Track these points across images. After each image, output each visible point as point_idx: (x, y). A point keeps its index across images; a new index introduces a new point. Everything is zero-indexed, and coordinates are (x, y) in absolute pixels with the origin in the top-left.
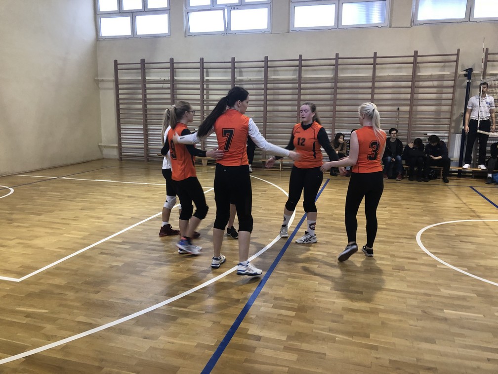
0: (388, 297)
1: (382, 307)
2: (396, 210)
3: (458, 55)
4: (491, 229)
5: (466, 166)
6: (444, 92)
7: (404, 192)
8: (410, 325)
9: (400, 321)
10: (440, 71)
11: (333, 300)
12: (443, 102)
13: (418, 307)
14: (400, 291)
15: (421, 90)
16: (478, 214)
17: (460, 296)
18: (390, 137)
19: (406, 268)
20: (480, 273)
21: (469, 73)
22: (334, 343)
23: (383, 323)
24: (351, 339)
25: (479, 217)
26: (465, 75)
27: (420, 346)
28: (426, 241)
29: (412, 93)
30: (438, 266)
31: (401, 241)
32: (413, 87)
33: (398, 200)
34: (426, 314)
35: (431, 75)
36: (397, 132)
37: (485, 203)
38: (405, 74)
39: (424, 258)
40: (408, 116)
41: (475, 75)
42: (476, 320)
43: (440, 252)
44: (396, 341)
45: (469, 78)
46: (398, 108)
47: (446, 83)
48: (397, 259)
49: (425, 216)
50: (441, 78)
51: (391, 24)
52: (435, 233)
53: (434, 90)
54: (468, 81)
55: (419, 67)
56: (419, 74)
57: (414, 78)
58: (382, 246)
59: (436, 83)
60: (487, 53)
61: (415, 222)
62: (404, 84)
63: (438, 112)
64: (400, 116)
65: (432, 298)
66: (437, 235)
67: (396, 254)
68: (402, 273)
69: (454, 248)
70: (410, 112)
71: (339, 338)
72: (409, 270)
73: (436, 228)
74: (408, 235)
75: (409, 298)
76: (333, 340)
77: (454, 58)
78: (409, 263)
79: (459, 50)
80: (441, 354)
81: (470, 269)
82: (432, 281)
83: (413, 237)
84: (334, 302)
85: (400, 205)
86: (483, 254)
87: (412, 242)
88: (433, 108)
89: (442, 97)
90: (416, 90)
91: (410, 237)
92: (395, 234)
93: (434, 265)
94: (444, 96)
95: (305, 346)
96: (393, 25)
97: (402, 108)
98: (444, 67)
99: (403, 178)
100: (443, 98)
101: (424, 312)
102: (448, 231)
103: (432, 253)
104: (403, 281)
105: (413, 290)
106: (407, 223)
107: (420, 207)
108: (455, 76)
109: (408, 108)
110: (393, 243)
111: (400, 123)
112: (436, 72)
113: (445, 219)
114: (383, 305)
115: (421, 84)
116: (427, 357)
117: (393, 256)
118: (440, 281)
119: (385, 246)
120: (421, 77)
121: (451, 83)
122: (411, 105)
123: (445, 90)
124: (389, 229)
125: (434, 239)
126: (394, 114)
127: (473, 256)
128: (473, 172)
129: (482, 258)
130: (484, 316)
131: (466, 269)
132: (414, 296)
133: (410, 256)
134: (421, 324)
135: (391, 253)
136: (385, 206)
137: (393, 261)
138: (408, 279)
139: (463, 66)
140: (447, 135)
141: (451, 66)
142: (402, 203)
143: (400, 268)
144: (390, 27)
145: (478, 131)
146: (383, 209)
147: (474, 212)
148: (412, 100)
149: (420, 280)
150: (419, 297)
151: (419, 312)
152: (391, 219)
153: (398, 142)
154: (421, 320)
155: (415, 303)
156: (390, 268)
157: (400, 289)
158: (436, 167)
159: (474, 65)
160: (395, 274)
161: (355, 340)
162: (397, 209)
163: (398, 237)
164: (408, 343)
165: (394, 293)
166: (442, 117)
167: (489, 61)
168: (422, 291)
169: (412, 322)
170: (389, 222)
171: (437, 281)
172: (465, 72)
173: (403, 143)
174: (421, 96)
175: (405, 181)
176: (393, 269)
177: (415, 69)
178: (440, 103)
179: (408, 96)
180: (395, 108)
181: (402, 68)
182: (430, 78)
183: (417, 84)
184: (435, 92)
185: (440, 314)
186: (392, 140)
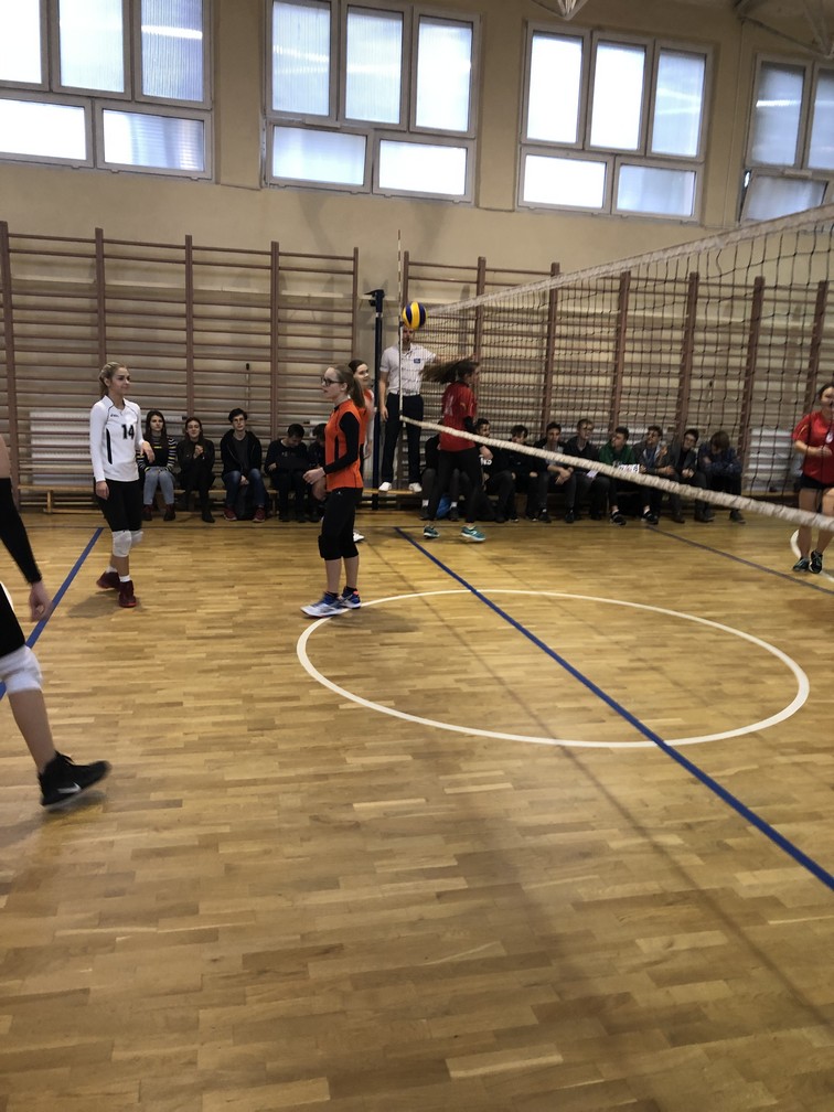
0: (238, 801)
1: (226, 829)
2: (254, 591)
3: (355, 259)
4: (434, 611)
5: (385, 486)
6: (335, 335)
7: (271, 548)
8: (288, 858)
9: (267, 852)
10: (325, 291)
11: (111, 838)
13: (302, 810)
14: (265, 781)
15: (291, 328)
16: (411, 583)
17: (381, 765)
18: (231, 427)
19: (277, 722)
20: (416, 708)
21: (378, 299)
22: (112, 951)
23: (229, 869)
24: (154, 930)
25: (413, 589)
26: (372, 303)
27: (307, 902)
28: (316, 654)
29: (274, 334)
30: (341, 707)
31: (265, 660)
32: (275, 321)
33: (260, 568)
34: (322, 825)
35: (309, 298)
36: (246, 418)
37: (420, 559)
38: (256, 291)
39: (314, 692)
40: (269, 383)
41: (388, 304)
42: (411, 812)
43: (345, 674)
44: (257, 903)
45: (379, 310)
46: (248, 365)
47: (338, 317)
48: (259, 706)
50: (327, 305)
51: (218, 173)
52: (332, 634)
53: (317, 330)
54: (377, 315)
55: (283, 278)
56: (284, 293)
57: (276, 301)
58: (225, 680)
59: (318, 315)
60: (407, 263)
61: (294, 614)
62: (255, 312)
64: (253, 383)
65: (332, 781)
66: (338, 636)
67: (256, 692)
68: (268, 738)
69: (369, 661)
70: (273, 374)
71: (123, 934)
72: (283, 727)
74: (280, 645)
75: (284, 793)
76: (109, 944)
77: (349, 265)
78: (284, 710)
79: (356, 251)
80: (350, 908)
81: (401, 703)
82: (330, 744)
83: (292, 649)
84: (112, 843)
85: (263, 578)
86: (421, 665)
87: (287, 659)
89: (332, 346)
90: (282, 328)
91: (284, 649)
92: (252, 646)
93: (333, 704)
94: (337, 343)
96: (224, 180)
97: (255, 366)
98: (331, 281)
99: (267, 517)
100: (336, 348)
101: (315, 819)
103: (328, 678)
104: (270, 754)
105: (291, 773)
106: (279, 617)
107: (304, 579)
108: (354, 305)
109: (266, 366)
110: (249, 667)
111: (253, 397)
112: (318, 292)
114: (225, 824)
115: (291, 314)
116: (323, 924)
117: (250, 699)
118: (346, 740)
119: (231, 678)
120: (289, 300)
121: (348, 318)
122: (273, 360)
123: (338, 331)
124: (239, 636)
125: (331, 647)
126: (241, 379)
127: (404, 673)
128: (399, 497)
129: (421, 674)
130: (427, 800)
131: (392, 703)
132: (294, 786)
133: (284, 692)
134: (310, 847)
135: (244, 692)
136: (231, 583)
137: (248, 711)
138: (282, 747)
139: (366, 284)
141: (342, 282)
142: (267, 572)
143: (264, 726)
144: (217, 183)
145: (401, 417)
146: (228, 590)
147: (402, 578)
148: (273, 347)
149: (306, 745)
150: (305, 786)
151: (305, 821)
152: (243, 611)
153: (251, 438)
154: (309, 840)
155: (293, 801)
156: (243, 729)
157: (265, 776)
159: (386, 283)
160: (255, 740)
161: (166, 928)
162: (256, 588)
163: (259, 653)
164: (284, 903)
165: (253, 789)
167: (411, 278)
168: (311, 770)
169: (289, 850)
170: (240, 619)
171: (338, 740)
172: (370, 297)
174: (291, 341)
175: (272, 523)
176: (249, 730)
177: (276, 283)
178: (329, 357)
179: (267, 340)
180: (242, 364)
181: (248, 276)
182: (307, 303)
183: (281, 313)
184: (318, 334)
185: (345, 816)
186: (239, 437)
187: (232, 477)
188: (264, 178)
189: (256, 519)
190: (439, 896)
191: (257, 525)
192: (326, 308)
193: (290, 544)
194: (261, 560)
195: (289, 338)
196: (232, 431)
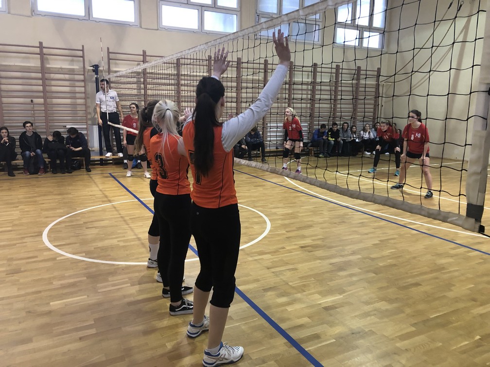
2: (27, 208)
3: (83, 50)
4: (117, 211)
6: (76, 85)
7: (44, 187)
8: (10, 332)
10: (70, 65)
12: (78, 95)
13: (23, 309)
14: (8, 298)
15: (53, 83)
16: (109, 199)
17: (71, 283)
18: (25, 130)
19: (22, 270)
20: (95, 255)
21: (96, 68)
25: (110, 201)
26: (94, 71)
28: (52, 236)
29: (44, 85)
31: (24, 241)
32: (43, 79)
33: (36, 197)
34: (31, 314)
35: (61, 68)
36: (32, 125)
37: (118, 187)
38: (33, 65)
39: (46, 253)
40: (43, 109)
41: (101, 71)
42: (78, 303)
43: (64, 243)
45: (97, 74)
46: (32, 101)
47: (77, 77)
48: (15, 262)
49: (59, 208)
50: (71, 72)
51: (9, 9)
52: (63, 225)
53: (67, 83)
54: (96, 76)
55: (47, 59)
56: (48, 66)
57: (43, 70)
59: (67, 76)
60: (109, 53)
61: (47, 217)
62: (33, 75)
63: (74, 105)
64: (35, 109)
65: (42, 294)
66: (66, 226)
67: (15, 256)
68: (16, 277)
69: (79, 236)
70: (45, 104)
72: (25, 271)
73: (67, 220)
74: (35, 233)
75: (17, 302)
77: (80, 53)
78: (28, 263)
79: (83, 46)
80: (35, 351)
81: (88, 254)
82: (47, 276)
83: (40, 234)
85: (35, 201)
86: (104, 236)
87: (37, 239)
88: (68, 101)
89: (75, 90)
90: (47, 82)
91: (36, 234)
92: (20, 234)
93: (54, 258)
94: (78, 89)
96: (12, 11)
97: (36, 100)
98: (72, 61)
99: (46, 172)
100: (77, 91)
101: (29, 312)
102: (77, 220)
103: (54, 246)
104: (14, 285)
105: (23, 292)
106: (38, 220)
107: (57, 200)
108: (84, 71)
109: (41, 101)
110: (15, 245)
111: (36, 115)
112: (66, 66)
113: (78, 209)
115: (52, 76)
117: (11, 259)
118: (56, 274)
120: (51, 69)
121: (82, 77)
122: (45, 98)
123: (78, 84)
124: (14, 230)
125: (61, 231)
126: (29, 107)
127: (94, 240)
128: (113, 159)
129: (102, 240)
130: (88, 296)
131: (84, 254)
132: (23, 298)
133: (31, 255)
134: (23, 325)
135: (9, 257)
136: (17, 205)
137: (9, 265)
138: (22, 281)
139: (90, 61)
140: (85, 126)
141: (78, 61)
142: (38, 199)
143: (17, 271)
144: (9, 13)
145: (108, 123)
146: (15, 209)
147: (106, 197)
148: (44, 91)
149: (35, 278)
150: (28, 297)
151: (23, 314)
152: (19, 219)
153: (36, 135)
154: (23, 322)
156: (4, 274)
158: (78, 158)
159: (100, 62)
160: (7, 279)
162: (31, 206)
163: (22, 238)
166: (78, 109)
167: (111, 59)
168: (34, 290)
170: (17, 222)
171: (52, 274)
172: (92, 68)
173: (42, 136)
174: (54, 89)
175: (49, 174)
176: (7, 275)
177: (43, 61)
178: (74, 96)
179: (41, 88)
180: (29, 100)
181: (28, 58)
182: (61, 71)
183: (47, 75)
184: (68, 85)
185: (46, 309)
186: (29, 134)
187: (26, 154)
188: (34, 11)
189: (39, 174)
190: (81, 339)
191: (40, 176)
192: (72, 73)
193: (54, 185)
194: (36, 193)
195: (53, 87)
196: (26, 132)
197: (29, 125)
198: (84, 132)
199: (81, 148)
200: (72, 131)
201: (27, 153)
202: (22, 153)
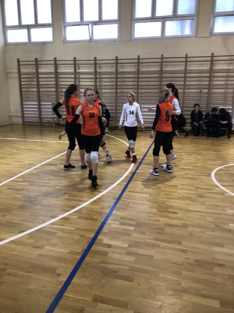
0: (193, 216)
1: (190, 223)
2: (198, 157)
6: (230, 80)
7: (204, 145)
8: (208, 235)
9: (201, 232)
10: (228, 66)
11: (159, 219)
12: (230, 87)
13: (213, 222)
14: (202, 212)
15: (215, 79)
18: (194, 109)
19: (205, 196)
22: (159, 248)
23: (190, 234)
24: (169, 245)
27: (214, 249)
28: (218, 178)
29: (210, 81)
30: (226, 194)
31: (202, 177)
32: (210, 77)
33: (201, 150)
34: (218, 227)
35: (222, 69)
36: (199, 106)
38: (205, 68)
39: (217, 189)
40: (206, 96)
43: (227, 184)
44: (198, 246)
46: (201, 91)
48: (200, 190)
49: (217, 160)
51: (197, 34)
52: (223, 172)
53: (224, 79)
55: (214, 64)
56: (214, 68)
57: (211, 71)
58: (190, 181)
59: (225, 74)
61: (211, 165)
62: (204, 75)
63: (226, 93)
64: (202, 96)
65: (222, 216)
66: (225, 173)
67: (199, 186)
68: (202, 200)
70: (209, 93)
71: (162, 245)
72: (207, 197)
73: (224, 169)
74: (206, 173)
75: (207, 216)
76: (158, 246)
78: (207, 192)
82: (221, 204)
83: (209, 175)
84: (159, 220)
85: (201, 153)
87: (209, 178)
88: (222, 91)
90: (212, 79)
91: (207, 175)
92: (198, 173)
93: (223, 193)
95: (140, 251)
96: (199, 36)
97: (203, 91)
98: (230, 63)
99: (203, 135)
100: (229, 84)
101: (217, 226)
102: (231, 170)
103: (221, 185)
104: (203, 204)
105: (209, 211)
106: (206, 165)
107: (214, 155)
109: (206, 91)
110: (197, 179)
111: (202, 100)
112: (225, 67)
113: (229, 162)
114: (190, 222)
115: (216, 74)
116: (219, 257)
117: (197, 188)
118: (227, 204)
119: (192, 181)
120: (216, 70)
122: (209, 89)
124: (194, 169)
125: (222, 176)
126: (198, 95)
132: (210, 215)
133: (208, 187)
134: (215, 234)
135: (195, 186)
136: (192, 154)
137: (197, 191)
138: (207, 203)
140: (231, 108)
142: (203, 152)
143: (201, 196)
144: (196, 37)
146: (191, 156)
148: (209, 85)
149: (214, 204)
150: (214, 215)
151: (213, 225)
152: (195, 163)
153: (200, 112)
154: (214, 231)
155: (210, 219)
156: (195, 196)
157: (201, 210)
158: (224, 128)
160: (198, 200)
161: (173, 246)
163: (200, 175)
164: (206, 247)
165: (197, 213)
166: (228, 96)
168: (216, 211)
169: (209, 233)
170: (194, 165)
171: (224, 204)
174: (215, 83)
175: (204, 137)
176: (197, 197)
177: (212, 65)
178: (227, 87)
179: (207, 83)
180: (199, 91)
181: (203, 64)
182: (222, 71)
183: (213, 75)
184: (224, 80)
185: (226, 227)
186: (196, 112)
187: (193, 124)
188: (211, 33)
189: (199, 136)
191: (200, 138)
192: (228, 72)
193: (209, 144)
194: (201, 148)
196: (194, 110)
197: (197, 106)
198: (230, 111)
199: (226, 122)
200: (223, 110)
201: (195, 122)
202: (191, 122)
